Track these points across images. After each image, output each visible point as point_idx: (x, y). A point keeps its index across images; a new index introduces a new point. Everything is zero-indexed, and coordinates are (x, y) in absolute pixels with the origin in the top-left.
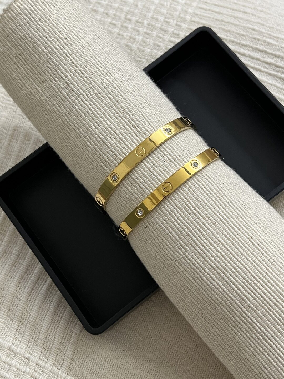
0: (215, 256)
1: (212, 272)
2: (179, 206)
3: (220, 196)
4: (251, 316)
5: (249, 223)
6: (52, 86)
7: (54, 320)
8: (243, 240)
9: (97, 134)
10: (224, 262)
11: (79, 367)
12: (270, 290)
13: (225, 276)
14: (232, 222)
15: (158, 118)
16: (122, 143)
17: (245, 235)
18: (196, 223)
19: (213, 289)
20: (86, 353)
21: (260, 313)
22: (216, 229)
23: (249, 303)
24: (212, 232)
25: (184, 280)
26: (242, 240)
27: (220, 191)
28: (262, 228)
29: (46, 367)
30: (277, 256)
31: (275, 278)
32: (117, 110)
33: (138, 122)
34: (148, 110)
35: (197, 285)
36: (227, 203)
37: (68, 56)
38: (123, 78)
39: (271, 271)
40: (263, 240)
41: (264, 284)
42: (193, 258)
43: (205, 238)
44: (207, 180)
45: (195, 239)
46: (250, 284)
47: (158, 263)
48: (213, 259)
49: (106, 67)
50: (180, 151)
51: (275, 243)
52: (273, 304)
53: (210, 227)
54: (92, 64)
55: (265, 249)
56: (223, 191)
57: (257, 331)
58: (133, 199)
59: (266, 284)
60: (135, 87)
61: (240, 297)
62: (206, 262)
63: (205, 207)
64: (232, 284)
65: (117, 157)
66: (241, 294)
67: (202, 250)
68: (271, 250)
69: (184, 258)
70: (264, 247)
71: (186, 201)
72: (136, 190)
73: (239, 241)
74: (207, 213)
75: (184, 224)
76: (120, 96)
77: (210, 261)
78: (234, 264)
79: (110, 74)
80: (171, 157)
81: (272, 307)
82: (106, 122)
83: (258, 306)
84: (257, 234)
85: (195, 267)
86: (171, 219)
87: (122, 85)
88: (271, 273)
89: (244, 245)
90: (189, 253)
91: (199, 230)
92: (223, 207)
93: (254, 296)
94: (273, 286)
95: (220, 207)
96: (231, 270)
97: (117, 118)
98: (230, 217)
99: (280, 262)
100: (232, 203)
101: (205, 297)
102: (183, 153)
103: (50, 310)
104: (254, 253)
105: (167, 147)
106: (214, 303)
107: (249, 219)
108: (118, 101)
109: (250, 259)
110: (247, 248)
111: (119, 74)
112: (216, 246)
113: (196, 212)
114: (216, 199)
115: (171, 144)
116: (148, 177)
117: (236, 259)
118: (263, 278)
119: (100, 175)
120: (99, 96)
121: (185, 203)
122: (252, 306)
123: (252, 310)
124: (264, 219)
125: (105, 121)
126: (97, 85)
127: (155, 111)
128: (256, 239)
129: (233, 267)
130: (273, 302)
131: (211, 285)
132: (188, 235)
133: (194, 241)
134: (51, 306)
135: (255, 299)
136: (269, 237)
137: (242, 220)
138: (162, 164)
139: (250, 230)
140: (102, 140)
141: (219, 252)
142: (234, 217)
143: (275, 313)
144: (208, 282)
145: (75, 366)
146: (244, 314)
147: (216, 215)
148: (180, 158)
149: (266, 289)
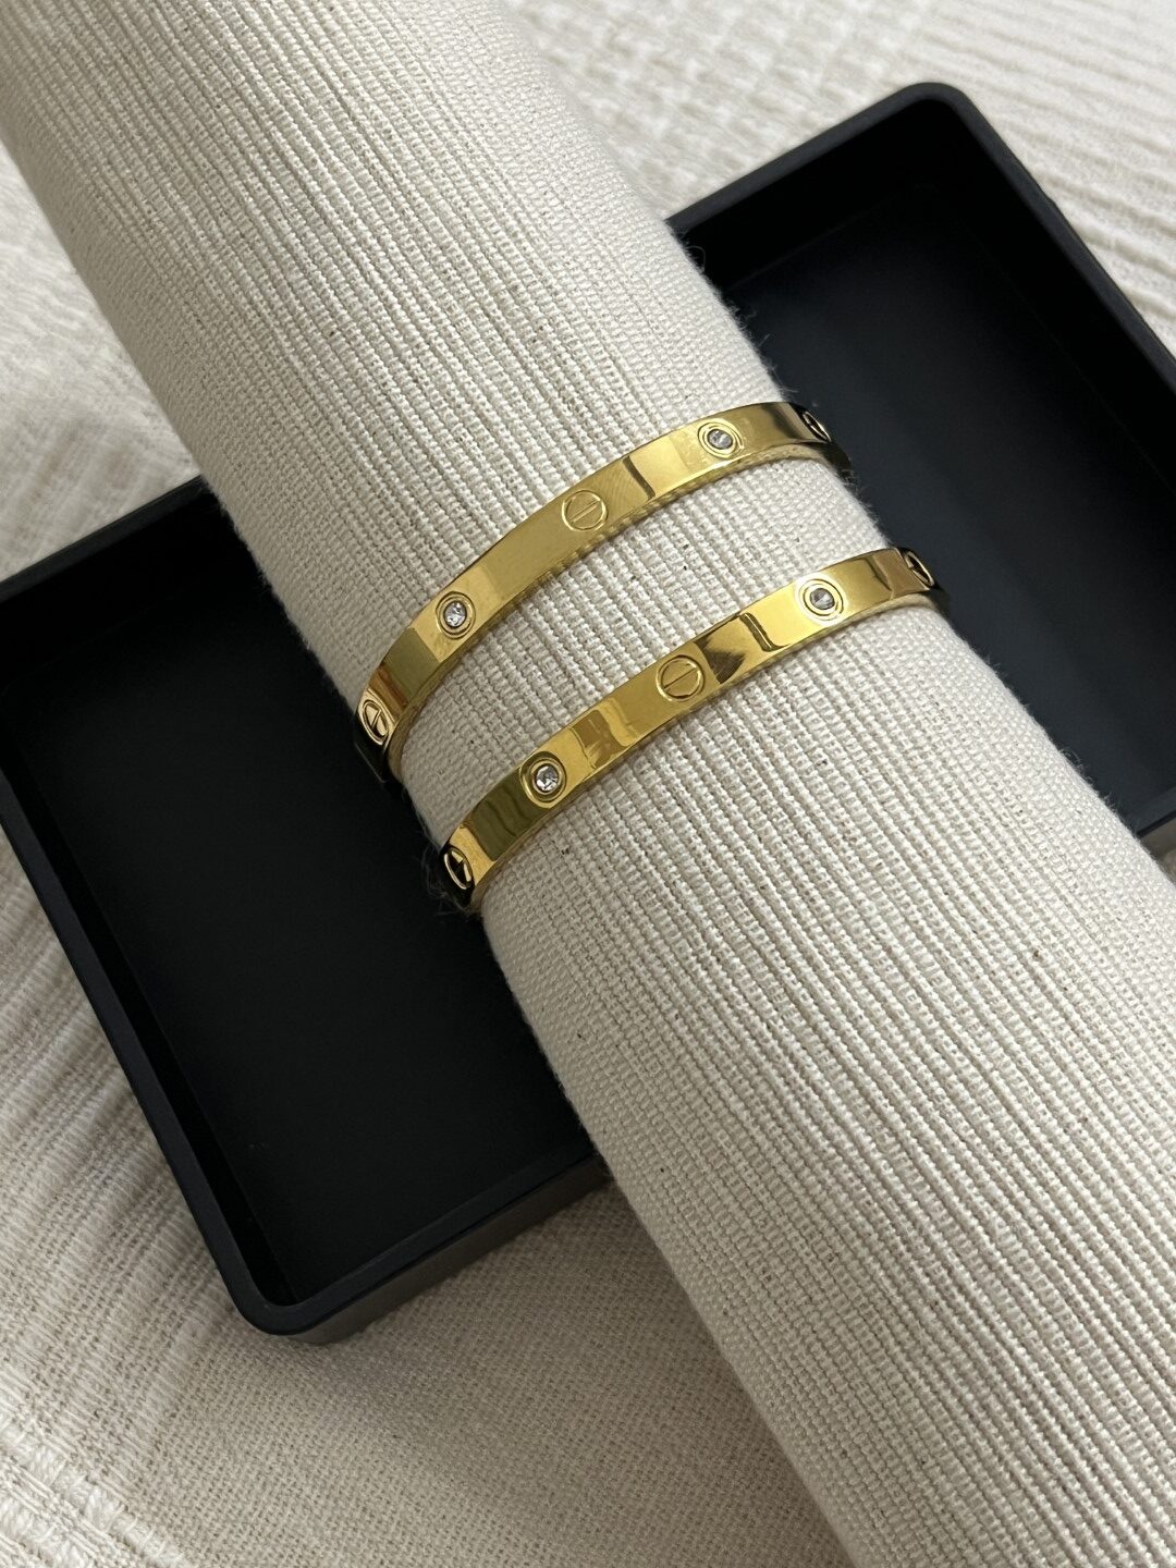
0: (860, 1012)
1: (835, 1087)
2: (724, 771)
3: (915, 753)
4: (989, 1310)
5: (1030, 892)
6: (240, 200)
7: (104, 1259)
8: (996, 960)
9: (403, 420)
10: (895, 1047)
11: (186, 1482)
12: (1092, 1201)
13: (891, 1109)
14: (954, 873)
15: (683, 385)
16: (511, 466)
17: (1007, 940)
18: (790, 854)
19: (830, 1163)
20: (224, 1427)
21: (1035, 1302)
22: (876, 896)
23: (991, 1247)
24: (857, 904)
25: (706, 1108)
26: (989, 959)
27: (917, 734)
28: (1088, 921)
29: (37, 1466)
30: (1143, 1054)
31: (1124, 1147)
32: (508, 326)
33: (590, 389)
34: (642, 346)
35: (760, 1138)
36: (940, 789)
37: (327, 79)
38: (552, 203)
39: (1109, 1115)
40: (1088, 972)
41: (1069, 1169)
42: (757, 1013)
43: (825, 925)
44: (867, 675)
45: (778, 924)
46: (1003, 1159)
47: (599, 1021)
48: (849, 1025)
49: (485, 145)
50: (760, 537)
51: (1140, 997)
52: (1100, 1269)
53: (851, 882)
54: (426, 124)
55: (1091, 1012)
56: (930, 733)
57: (1010, 1382)
58: (525, 719)
59: (1078, 1171)
60: (600, 247)
61: (952, 1213)
62: (816, 1037)
63: (840, 791)
64: (920, 1149)
65: (480, 526)
66: (956, 1199)
67: (802, 980)
68: (1119, 1024)
69: (715, 1005)
70: (1086, 1002)
71: (759, 752)
72: (544, 681)
73: (974, 962)
74: (846, 816)
75: (736, 851)
76: (530, 271)
77: (831, 1032)
78: (942, 1062)
79: (496, 177)
80: (716, 557)
81: (1094, 1279)
82: (452, 374)
83: (1029, 1268)
84: (1064, 943)
85: (763, 1052)
86: (681, 825)
87: (544, 228)
88: (1107, 1125)
89: (997, 983)
90: (743, 988)
91: (799, 887)
92: (920, 802)
93: (1018, 1216)
94: (1110, 1182)
95: (910, 798)
96: (923, 1084)
97: (501, 360)
98: (949, 851)
99: (1152, 1079)
100: (965, 793)
101: (789, 1197)
102: (772, 546)
103: (94, 1213)
104: (1038, 1021)
105: (706, 511)
106: (830, 1232)
107: (1035, 874)
108: (515, 288)
109: (1016, 1047)
110: (1010, 999)
111: (539, 184)
112: (869, 970)
113: (797, 805)
114: (894, 763)
115: (724, 502)
116: (605, 627)
117: (953, 1037)
118: (1065, 1138)
119: (395, 601)
120: (435, 259)
121: (755, 760)
122: (1003, 1262)
123: (998, 1283)
124: (1103, 886)
125: (448, 367)
126: (437, 211)
127: (676, 355)
128: (1056, 965)
129: (935, 1072)
130: (1099, 1255)
131: (824, 1144)
132: (750, 903)
133: (771, 933)
134: (102, 1198)
135: (1019, 1233)
136: (1117, 966)
137: (1001, 872)
138: (672, 579)
139: (1032, 920)
140: (421, 445)
141: (879, 997)
142: (968, 854)
143: (1106, 1308)
144: (813, 1128)
145: (169, 1479)
146: (960, 1299)
147: (885, 830)
148: (755, 564)
149: (1075, 1194)
